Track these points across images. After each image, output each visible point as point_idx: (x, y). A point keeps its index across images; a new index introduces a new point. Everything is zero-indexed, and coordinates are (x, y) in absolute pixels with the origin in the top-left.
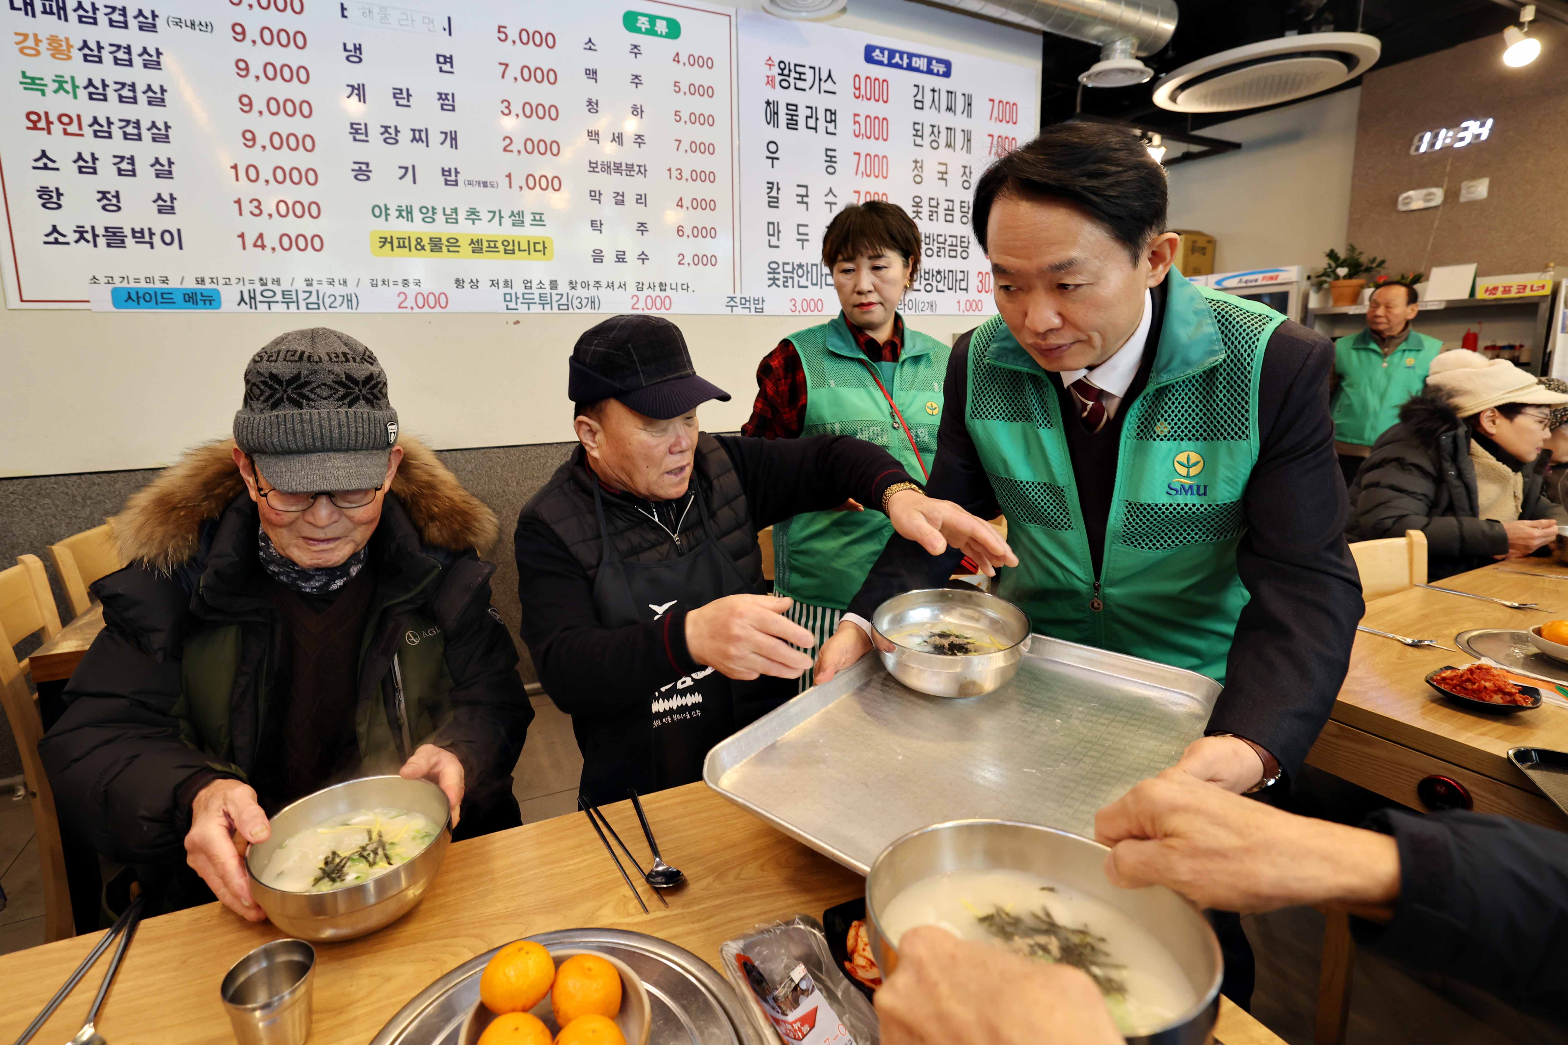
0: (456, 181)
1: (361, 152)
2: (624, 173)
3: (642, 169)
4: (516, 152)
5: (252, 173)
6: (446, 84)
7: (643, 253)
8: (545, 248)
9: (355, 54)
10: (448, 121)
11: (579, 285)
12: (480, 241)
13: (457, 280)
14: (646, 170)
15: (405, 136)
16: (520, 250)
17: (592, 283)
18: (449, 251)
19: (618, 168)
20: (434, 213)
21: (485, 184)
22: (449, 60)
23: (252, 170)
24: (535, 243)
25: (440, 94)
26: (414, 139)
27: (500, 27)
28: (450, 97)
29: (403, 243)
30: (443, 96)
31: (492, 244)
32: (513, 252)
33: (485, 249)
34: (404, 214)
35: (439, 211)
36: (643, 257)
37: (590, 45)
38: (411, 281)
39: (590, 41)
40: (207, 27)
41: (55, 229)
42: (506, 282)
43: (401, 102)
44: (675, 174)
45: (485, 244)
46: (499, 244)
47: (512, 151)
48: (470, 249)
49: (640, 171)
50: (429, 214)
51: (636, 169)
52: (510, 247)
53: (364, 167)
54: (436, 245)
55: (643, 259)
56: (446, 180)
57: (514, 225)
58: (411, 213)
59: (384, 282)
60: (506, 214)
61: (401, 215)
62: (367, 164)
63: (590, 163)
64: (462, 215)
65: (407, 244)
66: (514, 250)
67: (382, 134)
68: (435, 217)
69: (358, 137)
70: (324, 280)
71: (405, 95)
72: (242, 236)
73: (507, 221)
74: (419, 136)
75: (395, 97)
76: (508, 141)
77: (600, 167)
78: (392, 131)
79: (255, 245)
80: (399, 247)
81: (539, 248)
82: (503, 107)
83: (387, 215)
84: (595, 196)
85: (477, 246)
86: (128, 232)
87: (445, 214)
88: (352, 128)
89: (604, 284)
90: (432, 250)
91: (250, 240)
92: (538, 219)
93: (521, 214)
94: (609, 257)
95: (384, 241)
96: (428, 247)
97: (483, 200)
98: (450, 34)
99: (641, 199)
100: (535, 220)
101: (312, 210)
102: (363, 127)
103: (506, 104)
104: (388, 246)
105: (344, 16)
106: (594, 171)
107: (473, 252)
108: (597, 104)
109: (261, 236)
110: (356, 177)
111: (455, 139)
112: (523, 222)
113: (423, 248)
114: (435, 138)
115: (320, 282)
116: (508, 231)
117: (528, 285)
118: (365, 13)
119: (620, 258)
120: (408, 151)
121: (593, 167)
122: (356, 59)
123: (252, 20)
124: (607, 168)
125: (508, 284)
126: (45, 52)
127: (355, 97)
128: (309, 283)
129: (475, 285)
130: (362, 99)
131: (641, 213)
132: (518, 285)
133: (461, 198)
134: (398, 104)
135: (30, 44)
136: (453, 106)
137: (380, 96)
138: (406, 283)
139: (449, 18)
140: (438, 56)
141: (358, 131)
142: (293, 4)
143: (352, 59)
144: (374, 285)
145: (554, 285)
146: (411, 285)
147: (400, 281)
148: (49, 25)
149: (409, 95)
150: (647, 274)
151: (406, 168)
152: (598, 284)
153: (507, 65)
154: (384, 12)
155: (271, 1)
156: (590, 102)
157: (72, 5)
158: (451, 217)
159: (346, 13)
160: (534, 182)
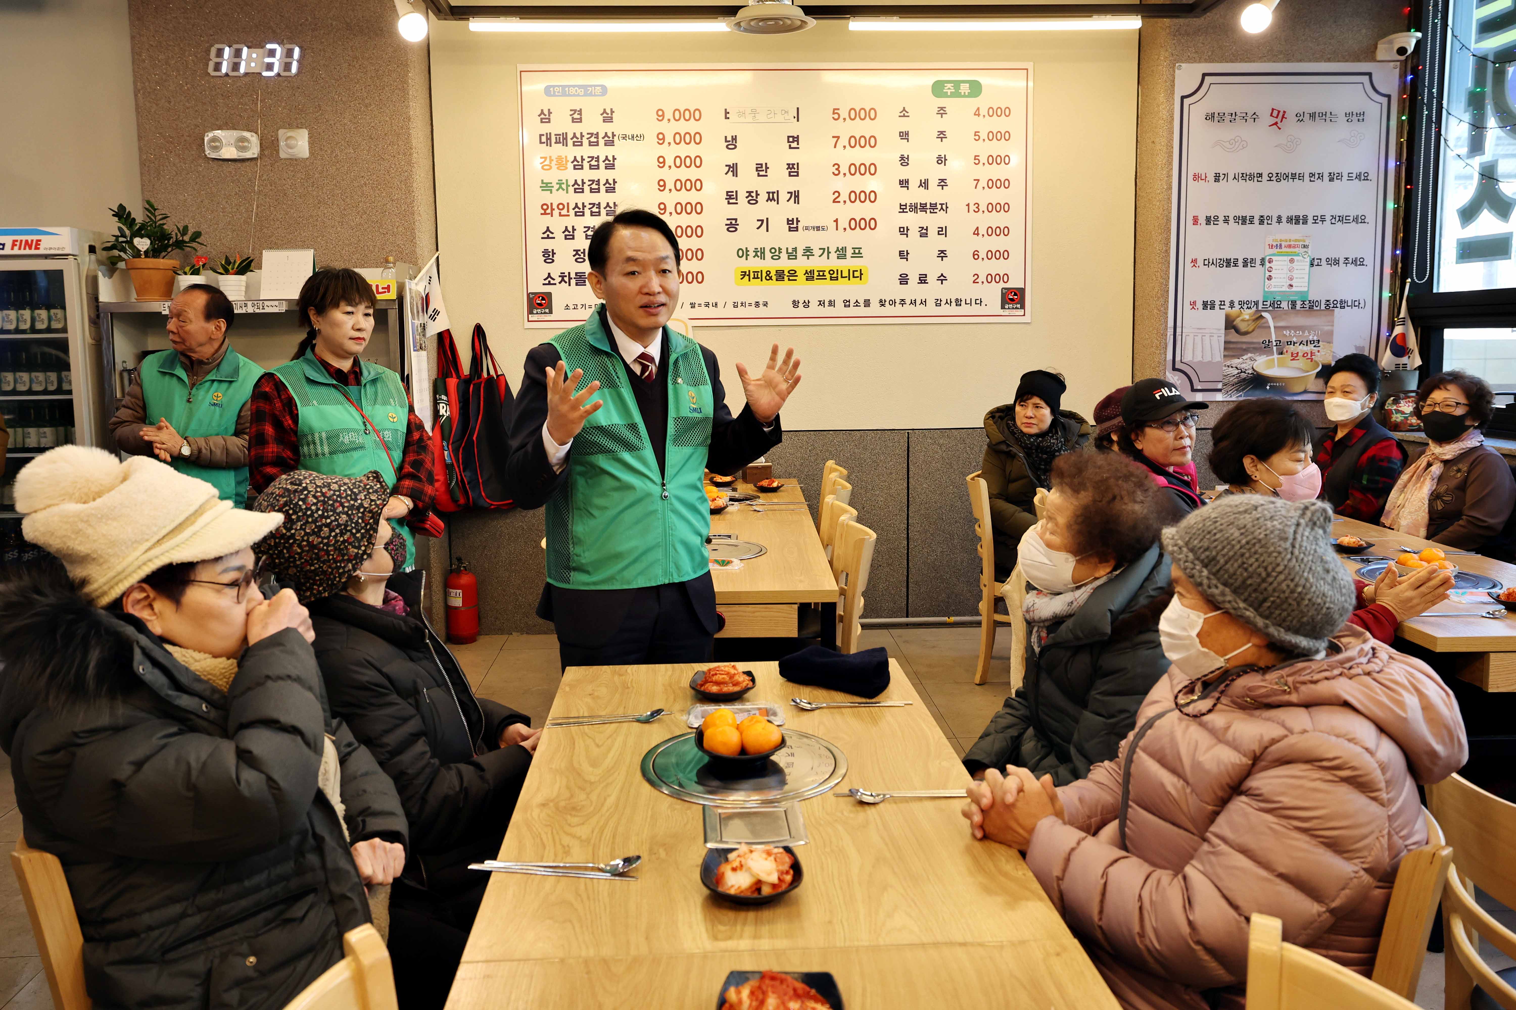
0: (797, 227)
1: (732, 211)
2: (928, 211)
3: (944, 207)
4: (842, 202)
6: (793, 157)
7: (942, 275)
8: (861, 274)
9: (732, 143)
10: (793, 184)
11: (887, 303)
12: (812, 272)
13: (794, 301)
14: (947, 207)
15: (763, 197)
16: (842, 277)
17: (898, 301)
18: (789, 280)
19: (923, 207)
20: (780, 252)
21: (818, 228)
22: (796, 139)
24: (854, 271)
25: (788, 165)
26: (769, 199)
27: (834, 109)
28: (795, 166)
29: (757, 275)
30: (790, 166)
31: (821, 274)
32: (837, 279)
33: (815, 277)
34: (759, 254)
35: (784, 251)
36: (942, 278)
37: (904, 113)
38: (761, 303)
39: (904, 109)
40: (641, 137)
41: (549, 275)
42: (830, 302)
43: (761, 173)
44: (973, 207)
45: (816, 274)
46: (826, 273)
47: (839, 202)
48: (805, 277)
49: (942, 208)
50: (776, 253)
51: (939, 207)
52: (835, 275)
53: (734, 222)
54: (780, 275)
55: (942, 280)
56: (790, 228)
57: (838, 258)
58: (764, 253)
59: (742, 304)
60: (833, 250)
61: (756, 255)
62: (736, 220)
63: (901, 205)
64: (800, 252)
65: (759, 276)
66: (837, 277)
67: (747, 197)
68: (781, 255)
69: (731, 201)
70: (703, 304)
71: (764, 168)
73: (834, 256)
74: (772, 197)
75: (757, 170)
76: (837, 194)
77: (908, 208)
78: (754, 194)
80: (754, 278)
81: (857, 275)
82: (834, 169)
83: (747, 255)
84: (904, 231)
85: (810, 276)
87: (787, 253)
88: (727, 195)
89: (908, 302)
90: (777, 280)
92: (857, 253)
93: (844, 249)
94: (913, 279)
95: (744, 274)
96: (774, 278)
97: (815, 240)
98: (798, 120)
99: (942, 231)
100: (854, 253)
101: (698, 255)
102: (734, 194)
103: (836, 167)
104: (747, 277)
105: (726, 118)
106: (903, 212)
107: (807, 280)
108: (908, 159)
110: (728, 230)
111: (798, 197)
112: (845, 255)
113: (771, 278)
114: (784, 196)
115: (700, 305)
116: (834, 263)
117: (847, 304)
118: (742, 114)
119: (923, 279)
120: (764, 208)
121: (903, 208)
122: (733, 147)
123: (669, 129)
124: (914, 208)
125: (832, 303)
126: (554, 167)
127: (730, 173)
128: (693, 306)
129: (806, 305)
130: (735, 174)
131: (941, 243)
132: (839, 304)
133: (800, 240)
134: (759, 175)
135: (547, 162)
136: (798, 172)
137: (747, 171)
138: (757, 304)
139: (798, 109)
140: (789, 137)
141: (731, 197)
142: (695, 115)
143: (730, 147)
144: (735, 306)
145: (867, 303)
146: (761, 306)
147: (753, 303)
148: (557, 150)
149: (767, 168)
150: (946, 292)
151: (762, 221)
152: (903, 302)
153: (838, 137)
154: (754, 112)
155: (681, 115)
156: (902, 158)
157: (570, 136)
158: (792, 255)
159: (728, 115)
160: (856, 224)
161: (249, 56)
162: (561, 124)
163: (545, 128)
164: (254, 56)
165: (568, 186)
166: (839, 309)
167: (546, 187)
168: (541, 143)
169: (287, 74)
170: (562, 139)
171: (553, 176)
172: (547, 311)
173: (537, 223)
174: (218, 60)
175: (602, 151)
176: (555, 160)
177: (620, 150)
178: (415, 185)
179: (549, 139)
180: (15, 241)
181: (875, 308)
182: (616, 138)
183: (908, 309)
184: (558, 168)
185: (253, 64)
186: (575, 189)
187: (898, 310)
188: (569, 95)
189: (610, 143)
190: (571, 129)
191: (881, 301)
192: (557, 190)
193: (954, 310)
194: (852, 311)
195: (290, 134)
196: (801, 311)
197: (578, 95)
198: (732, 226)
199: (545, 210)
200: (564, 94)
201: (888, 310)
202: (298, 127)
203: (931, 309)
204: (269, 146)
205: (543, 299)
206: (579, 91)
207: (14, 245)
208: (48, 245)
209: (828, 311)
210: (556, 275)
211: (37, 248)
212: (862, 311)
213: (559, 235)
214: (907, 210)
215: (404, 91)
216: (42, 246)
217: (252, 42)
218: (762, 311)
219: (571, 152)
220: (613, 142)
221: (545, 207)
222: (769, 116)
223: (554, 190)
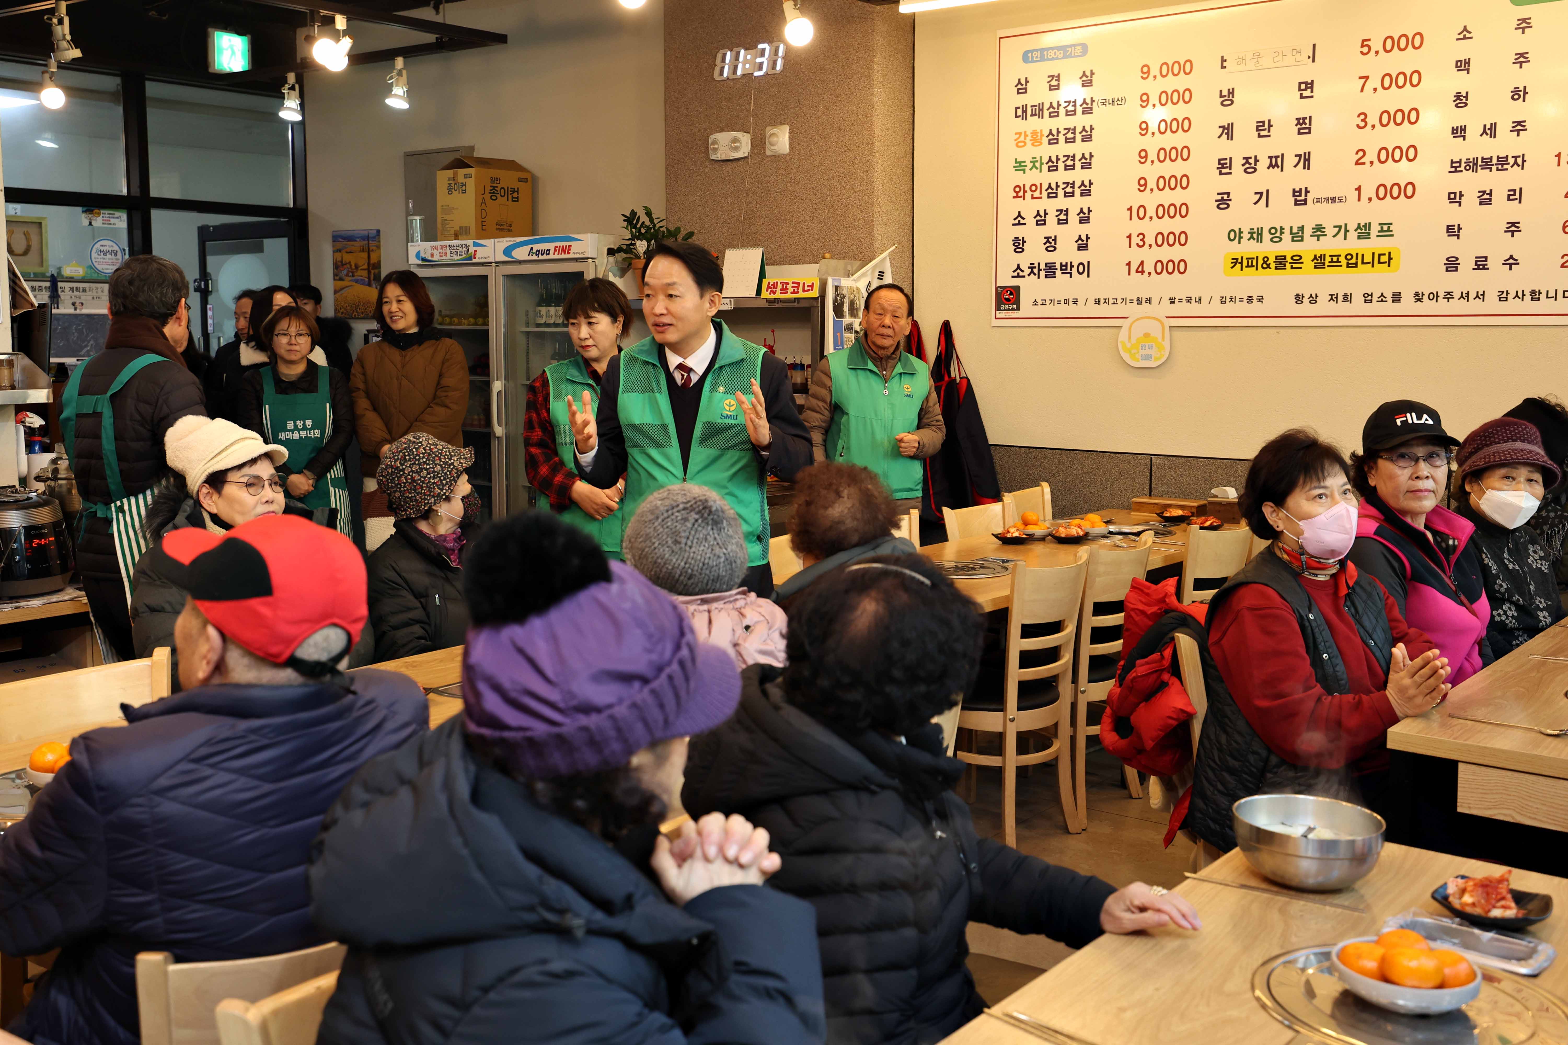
0: (1305, 200)
1: (1225, 184)
2: (1494, 168)
3: (1519, 161)
4: (1368, 164)
5: (1140, 213)
6: (1304, 109)
7: (1511, 257)
8: (1390, 259)
9: (1228, 98)
10: (1303, 144)
11: (1425, 298)
12: (1324, 257)
13: (1297, 296)
14: (1524, 161)
15: (1263, 164)
16: (1363, 263)
17: (1441, 294)
18: (1292, 268)
19: (1487, 163)
20: (1282, 233)
21: (1333, 200)
22: (1310, 85)
23: (1142, 210)
24: (1380, 255)
25: (1298, 119)
26: (1271, 166)
28: (1307, 121)
29: (1251, 263)
30: (1300, 121)
31: (1335, 259)
32: (1356, 265)
33: (1327, 264)
34: (1255, 236)
35: (1287, 231)
36: (1511, 261)
37: (1464, 34)
38: (1255, 298)
39: (1465, 29)
40: (1122, 101)
41: (1018, 267)
42: (1345, 296)
43: (1262, 133)
45: (1328, 259)
46: (1342, 259)
47: (1364, 163)
48: (1313, 264)
49: (1516, 163)
50: (1277, 234)
51: (1511, 161)
52: (1353, 261)
53: (1225, 197)
54: (1281, 262)
55: (1511, 265)
56: (1296, 201)
57: (1359, 238)
58: (1261, 234)
59: (1231, 298)
60: (1352, 227)
61: (1252, 237)
62: (1228, 194)
63: (1452, 162)
64: (1308, 231)
65: (1254, 264)
66: (1356, 264)
67: (1243, 165)
68: (1283, 236)
69: (1224, 171)
70: (1184, 299)
71: (1266, 126)
72: (1129, 264)
73: (1353, 235)
74: (1275, 162)
75: (1257, 130)
76: (1361, 154)
77: (1463, 165)
78: (1252, 161)
79: (1137, 271)
80: (1248, 266)
81: (1385, 259)
82: (1359, 121)
83: (1240, 238)
84: (1455, 198)
85: (1319, 262)
86: (1058, 266)
87: (1291, 233)
88: (1219, 164)
89: (1457, 295)
90: (1276, 268)
91: (1134, 268)
92: (1386, 230)
93: (1368, 226)
94: (1467, 264)
95: (1236, 262)
96: (1273, 265)
97: (1329, 216)
98: (1313, 61)
99: (1515, 195)
100: (1382, 230)
101: (1180, 239)
102: (1228, 161)
103: (1362, 117)
104: (1239, 266)
105: (1223, 67)
106: (1456, 171)
107: (1315, 267)
108: (1466, 97)
109: (1142, 263)
110: (1218, 207)
111: (1309, 160)
112: (1369, 234)
113: (1269, 266)
114: (1290, 161)
115: (1180, 301)
116: (1353, 245)
117: (1368, 298)
118: (1241, 60)
119: (1481, 264)
120: (1264, 178)
121: (1455, 167)
122: (1229, 102)
123: (1154, 88)
124: (1472, 165)
125: (1347, 298)
126: (1029, 143)
127: (1224, 136)
128: (1172, 301)
129: (1313, 300)
130: (1230, 137)
131: (1513, 211)
132: (1358, 299)
133: (1308, 216)
134: (1260, 136)
135: (1022, 139)
136: (1309, 129)
137: (1245, 132)
138: (1250, 299)
139: (1314, 45)
140: (1300, 84)
141: (1224, 166)
142: (1185, 67)
143: (1225, 103)
144: (1223, 302)
145: (1397, 298)
146: (1255, 301)
147: (1245, 298)
148: (1033, 123)
149: (1270, 126)
150: (1514, 281)
151: (1261, 194)
152: (1449, 295)
153: (1367, 78)
154: (1257, 56)
155: (1169, 69)
156: (1458, 96)
157: (1046, 106)
158: (1298, 236)
159: (1225, 64)
160: (1385, 192)
161: (745, 57)
162: (1038, 94)
163: (1022, 100)
164: (749, 57)
165: (1042, 164)
166: (1358, 306)
167: (1020, 166)
168: (1017, 116)
169: (773, 72)
170: (1038, 112)
171: (1026, 154)
172: (1015, 307)
173: (1010, 207)
174: (722, 65)
175: (1079, 121)
176: (1030, 135)
177: (1099, 118)
178: (875, 175)
179: (1024, 111)
180: (556, 247)
181: (1408, 304)
182: (1095, 104)
183: (1457, 306)
184: (1033, 145)
185: (747, 66)
186: (1049, 167)
187: (1442, 306)
188: (1048, 60)
189: (1088, 111)
190: (1047, 98)
191: (1417, 294)
192: (1031, 169)
193: (1527, 305)
194: (1375, 308)
195: (774, 131)
196: (1306, 308)
197: (1057, 59)
198: (1224, 201)
199: (1017, 193)
200: (1043, 59)
201: (1427, 306)
202: (781, 124)
203: (1492, 304)
204: (759, 143)
205: (1011, 294)
206: (1058, 53)
207: (555, 251)
208: (577, 249)
209: (1342, 308)
210: (1025, 267)
211: (569, 253)
212: (1389, 307)
213: (1030, 220)
214: (1462, 168)
215: (869, 77)
216: (571, 251)
217: (749, 43)
218: (1256, 308)
219: (1046, 124)
220: (1091, 108)
221: (1017, 189)
222: (1276, 59)
223: (1027, 169)
